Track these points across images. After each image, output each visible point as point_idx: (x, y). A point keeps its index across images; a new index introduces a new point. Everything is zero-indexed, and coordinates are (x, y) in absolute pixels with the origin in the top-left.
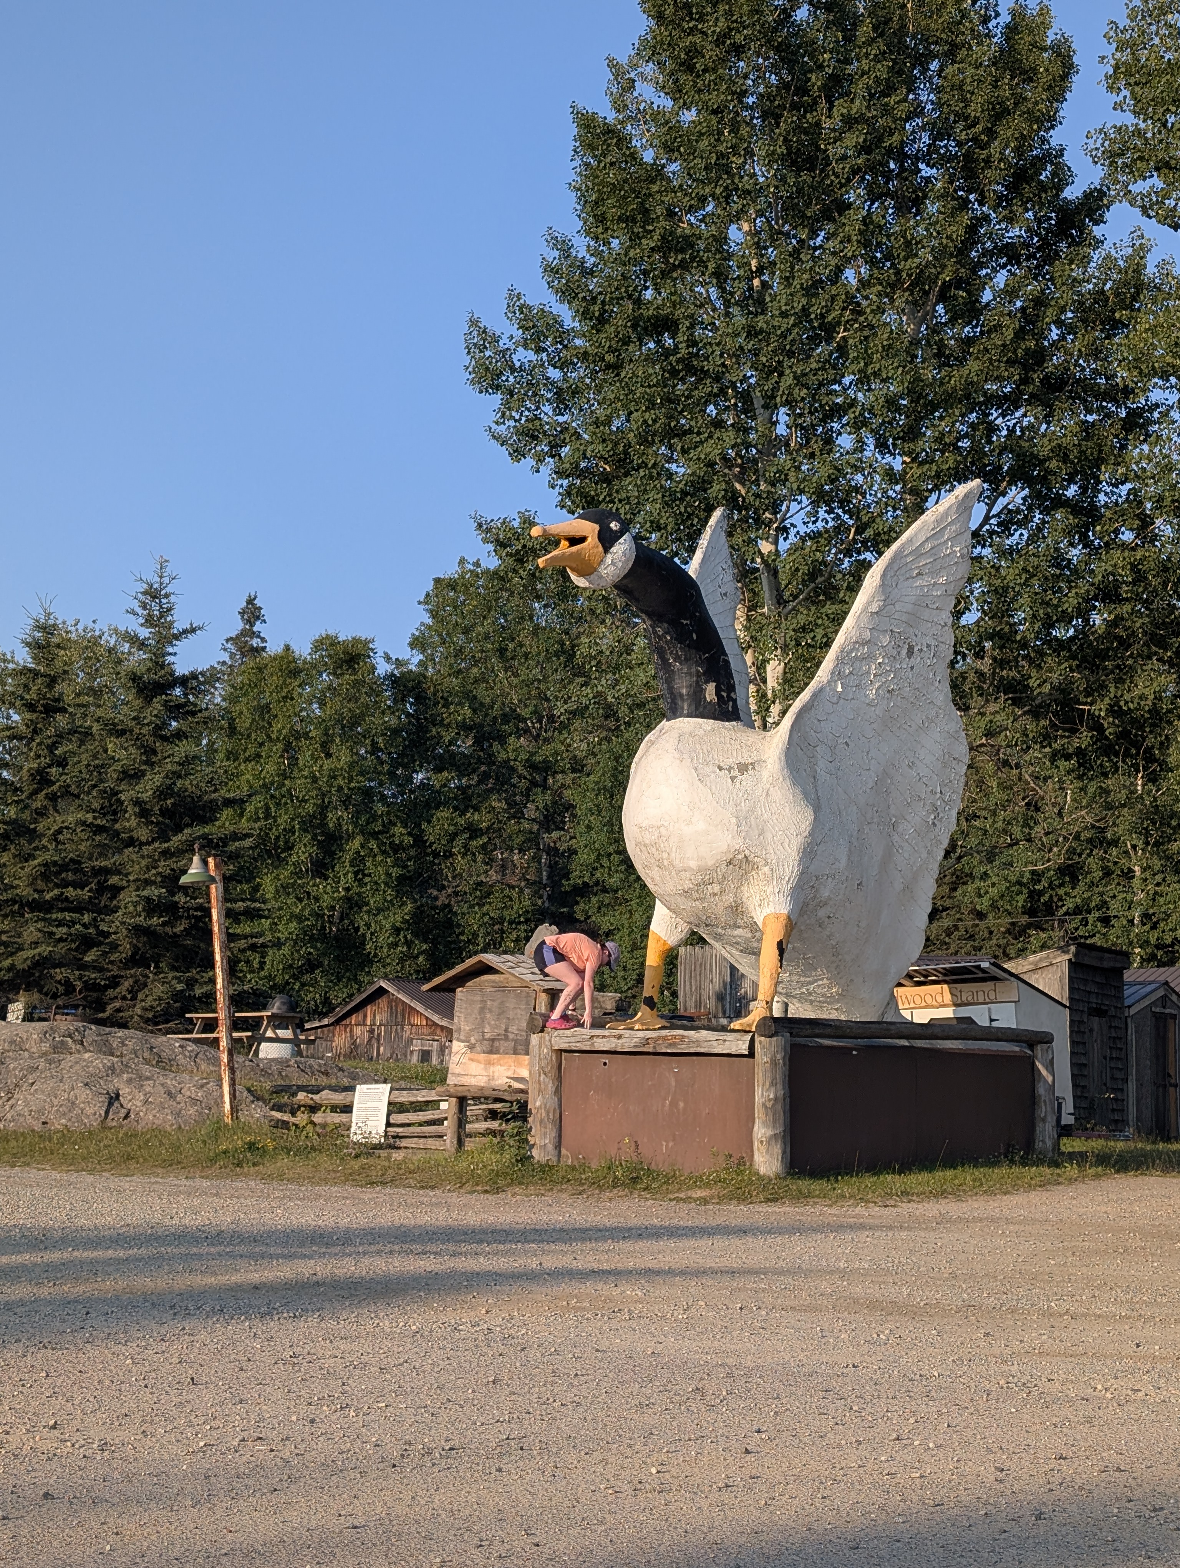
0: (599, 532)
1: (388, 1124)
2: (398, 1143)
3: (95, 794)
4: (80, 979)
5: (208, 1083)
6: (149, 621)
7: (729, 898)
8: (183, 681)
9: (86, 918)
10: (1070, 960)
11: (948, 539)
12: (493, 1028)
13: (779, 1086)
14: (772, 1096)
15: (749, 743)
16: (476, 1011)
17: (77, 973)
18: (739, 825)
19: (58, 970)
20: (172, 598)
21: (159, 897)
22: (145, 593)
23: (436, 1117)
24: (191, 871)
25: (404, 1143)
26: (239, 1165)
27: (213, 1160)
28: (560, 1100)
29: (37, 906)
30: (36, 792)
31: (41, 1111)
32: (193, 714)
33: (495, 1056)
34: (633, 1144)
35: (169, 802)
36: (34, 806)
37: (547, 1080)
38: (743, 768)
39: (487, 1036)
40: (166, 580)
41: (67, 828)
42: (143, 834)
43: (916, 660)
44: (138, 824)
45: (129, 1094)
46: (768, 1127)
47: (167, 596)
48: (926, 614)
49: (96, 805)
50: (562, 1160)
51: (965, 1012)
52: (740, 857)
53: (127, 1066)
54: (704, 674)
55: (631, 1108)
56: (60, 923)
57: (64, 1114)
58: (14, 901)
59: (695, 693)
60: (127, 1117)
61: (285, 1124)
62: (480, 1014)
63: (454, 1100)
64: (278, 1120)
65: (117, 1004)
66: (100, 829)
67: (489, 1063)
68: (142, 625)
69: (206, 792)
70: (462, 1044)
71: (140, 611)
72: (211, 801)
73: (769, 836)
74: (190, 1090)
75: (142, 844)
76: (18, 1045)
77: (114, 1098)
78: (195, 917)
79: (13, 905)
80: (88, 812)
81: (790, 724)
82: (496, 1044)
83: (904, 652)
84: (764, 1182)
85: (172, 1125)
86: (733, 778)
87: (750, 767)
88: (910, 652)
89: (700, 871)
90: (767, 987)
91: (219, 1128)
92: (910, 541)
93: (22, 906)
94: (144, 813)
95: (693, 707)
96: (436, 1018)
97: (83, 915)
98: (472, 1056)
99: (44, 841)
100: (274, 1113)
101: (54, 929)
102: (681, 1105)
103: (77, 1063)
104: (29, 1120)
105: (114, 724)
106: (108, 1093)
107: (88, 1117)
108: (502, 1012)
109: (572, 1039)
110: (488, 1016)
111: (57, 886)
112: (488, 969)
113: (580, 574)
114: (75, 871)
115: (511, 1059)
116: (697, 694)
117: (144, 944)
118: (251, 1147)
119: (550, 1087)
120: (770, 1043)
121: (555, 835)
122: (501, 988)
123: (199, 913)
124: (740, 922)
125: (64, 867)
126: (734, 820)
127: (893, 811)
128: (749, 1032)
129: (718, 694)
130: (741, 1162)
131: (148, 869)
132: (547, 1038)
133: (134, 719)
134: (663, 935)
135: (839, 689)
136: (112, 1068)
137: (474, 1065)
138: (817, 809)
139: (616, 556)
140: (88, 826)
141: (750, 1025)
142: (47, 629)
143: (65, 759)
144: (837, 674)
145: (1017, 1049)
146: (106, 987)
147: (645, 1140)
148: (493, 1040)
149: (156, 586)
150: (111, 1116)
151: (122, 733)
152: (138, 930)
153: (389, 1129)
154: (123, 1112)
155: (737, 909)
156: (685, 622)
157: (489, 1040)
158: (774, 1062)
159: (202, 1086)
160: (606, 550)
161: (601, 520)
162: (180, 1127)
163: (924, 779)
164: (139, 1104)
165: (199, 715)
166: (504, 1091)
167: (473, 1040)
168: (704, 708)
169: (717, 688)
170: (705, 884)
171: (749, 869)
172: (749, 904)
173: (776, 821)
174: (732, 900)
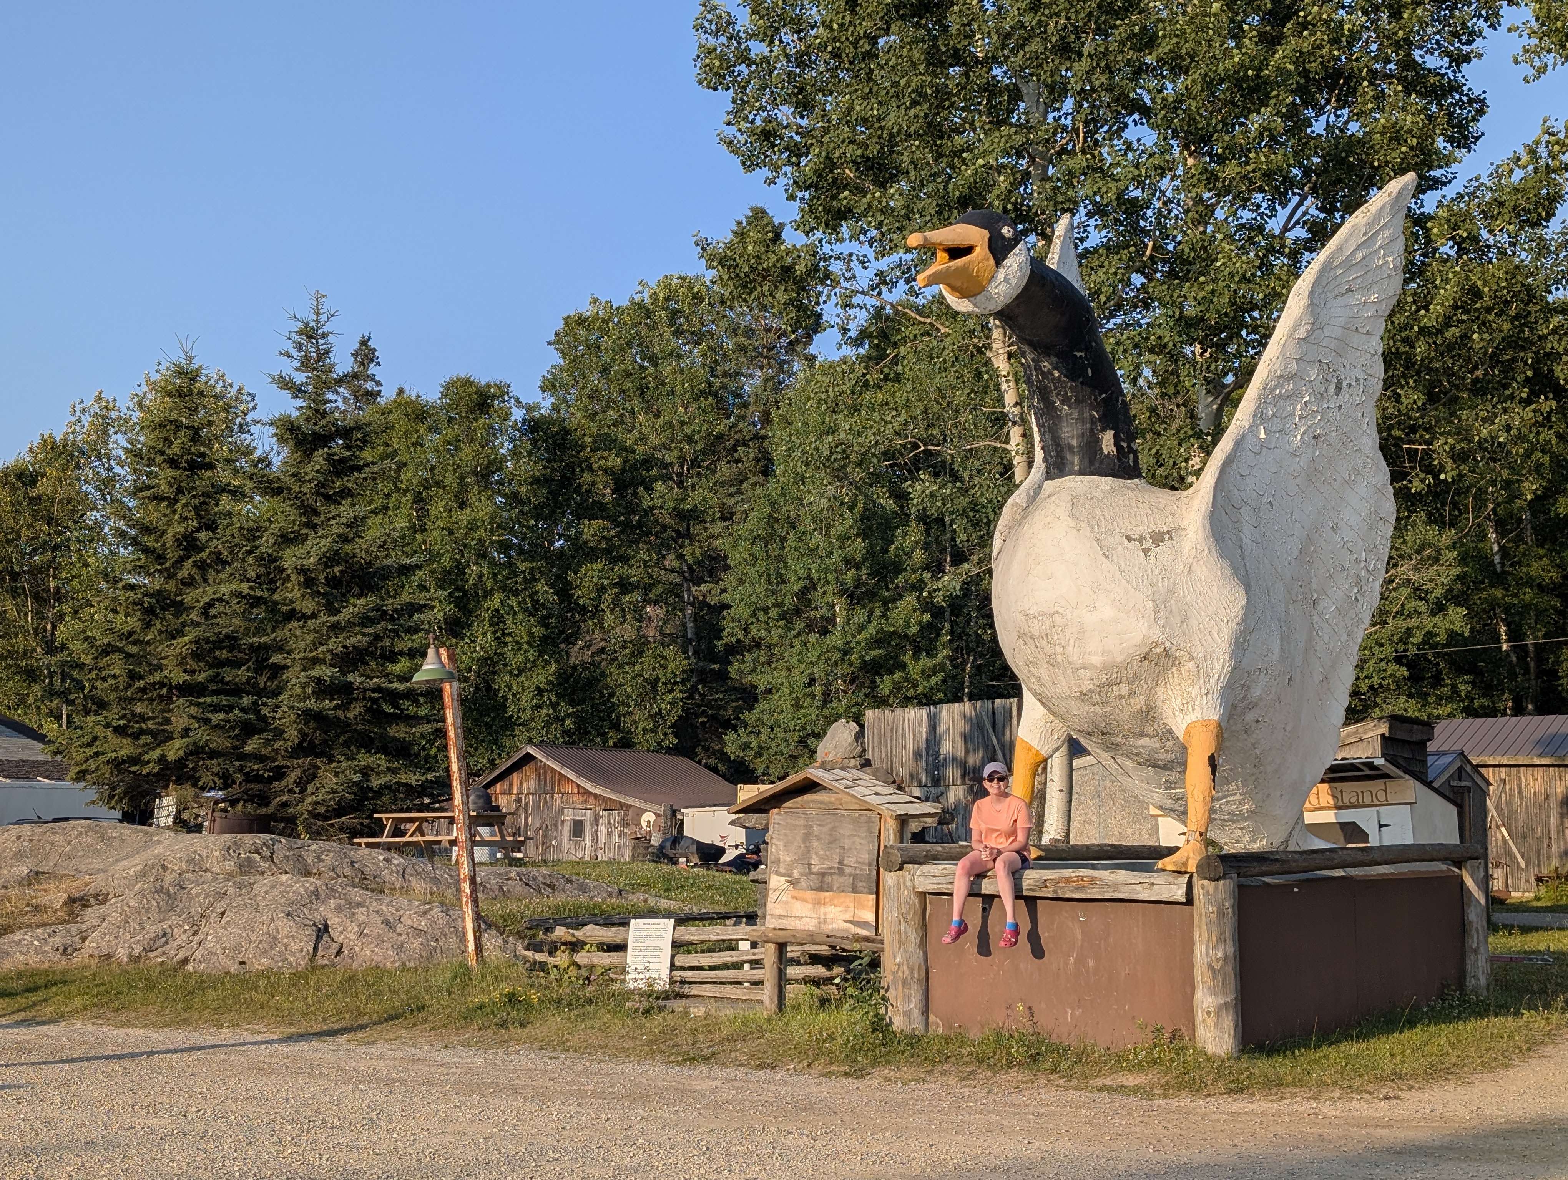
0: (990, 240)
1: (673, 967)
2: (686, 990)
3: (250, 560)
4: (240, 769)
5: (431, 909)
6: (305, 364)
7: (1139, 702)
8: (346, 433)
9: (246, 701)
10: (1383, 735)
11: (1381, 247)
12: (822, 859)
13: (1229, 943)
14: (1220, 955)
15: (1161, 506)
16: (799, 838)
17: (237, 764)
18: (1156, 609)
19: (214, 761)
20: (330, 339)
21: (331, 677)
22: (300, 333)
23: (735, 959)
24: (426, 667)
25: (695, 990)
26: (503, 1025)
27: (467, 1018)
28: (925, 954)
29: (188, 690)
30: (182, 559)
31: (236, 949)
32: (359, 469)
33: (827, 894)
34: (1027, 1012)
35: (337, 569)
36: (180, 576)
37: (909, 930)
38: (1158, 538)
39: (815, 869)
40: (323, 318)
41: (220, 600)
42: (308, 606)
43: (1344, 398)
44: (303, 596)
45: (340, 924)
46: (1216, 995)
47: (324, 336)
48: (1355, 340)
49: (252, 574)
50: (932, 1028)
51: (1348, 816)
52: (1158, 650)
53: (332, 890)
54: (1100, 420)
55: (1022, 966)
56: (216, 709)
57: (265, 952)
58: (162, 685)
59: (1088, 443)
60: (339, 952)
61: (542, 966)
62: (804, 842)
63: (773, 946)
64: (535, 962)
65: (284, 799)
66: (258, 601)
67: (819, 903)
68: (297, 369)
69: (377, 557)
70: (783, 879)
71: (294, 352)
72: (383, 568)
73: (1193, 623)
74: (411, 918)
75: (304, 617)
76: (197, 865)
77: (323, 930)
78: (375, 701)
79: (161, 688)
80: (242, 581)
81: (1212, 481)
82: (828, 879)
83: (1332, 388)
84: (1217, 1065)
85: (394, 962)
86: (1146, 551)
87: (1167, 537)
88: (1339, 389)
89: (1105, 668)
90: (1199, 815)
91: (463, 975)
92: (1340, 249)
93: (171, 688)
94: (309, 582)
95: (1086, 461)
96: (588, 786)
97: (241, 698)
98: (796, 893)
99: (194, 616)
100: (528, 953)
101: (210, 715)
102: (1091, 963)
103: (273, 887)
104: (224, 960)
105: (270, 482)
106: (314, 925)
107: (293, 954)
108: (833, 841)
109: (942, 880)
110: (815, 844)
111: (211, 666)
112: (810, 786)
113: (964, 294)
114: (231, 649)
115: (849, 899)
116: (1091, 446)
117: (315, 729)
118: (512, 998)
119: (913, 938)
120: (1216, 888)
121: (704, 588)
122: (832, 810)
123: (377, 695)
124: (1149, 729)
125: (218, 644)
126: (1150, 604)
127: (1314, 586)
129: (1116, 444)
131: (315, 645)
132: (908, 877)
133: (294, 475)
134: (1035, 744)
135: (1262, 435)
136: (316, 893)
137: (798, 905)
138: (1248, 588)
139: (1009, 271)
140: (244, 597)
141: (1185, 864)
142: (192, 376)
143: (214, 522)
144: (1259, 417)
145: (1444, 867)
146: (270, 780)
147: (1043, 1006)
148: (823, 874)
149: (312, 324)
150: (320, 952)
151: (279, 491)
152: (308, 715)
153: (675, 973)
154: (334, 947)
155: (1148, 714)
156: (1079, 354)
157: (818, 874)
158: (1221, 912)
159: (425, 913)
160: (998, 263)
161: (990, 223)
162: (404, 964)
163: (1349, 545)
164: (353, 937)
165: (367, 470)
166: (843, 938)
167: (796, 874)
168: (1101, 462)
169: (1116, 436)
170: (1110, 685)
171: (1170, 665)
172: (1164, 708)
173: (1201, 604)
174: (1143, 703)
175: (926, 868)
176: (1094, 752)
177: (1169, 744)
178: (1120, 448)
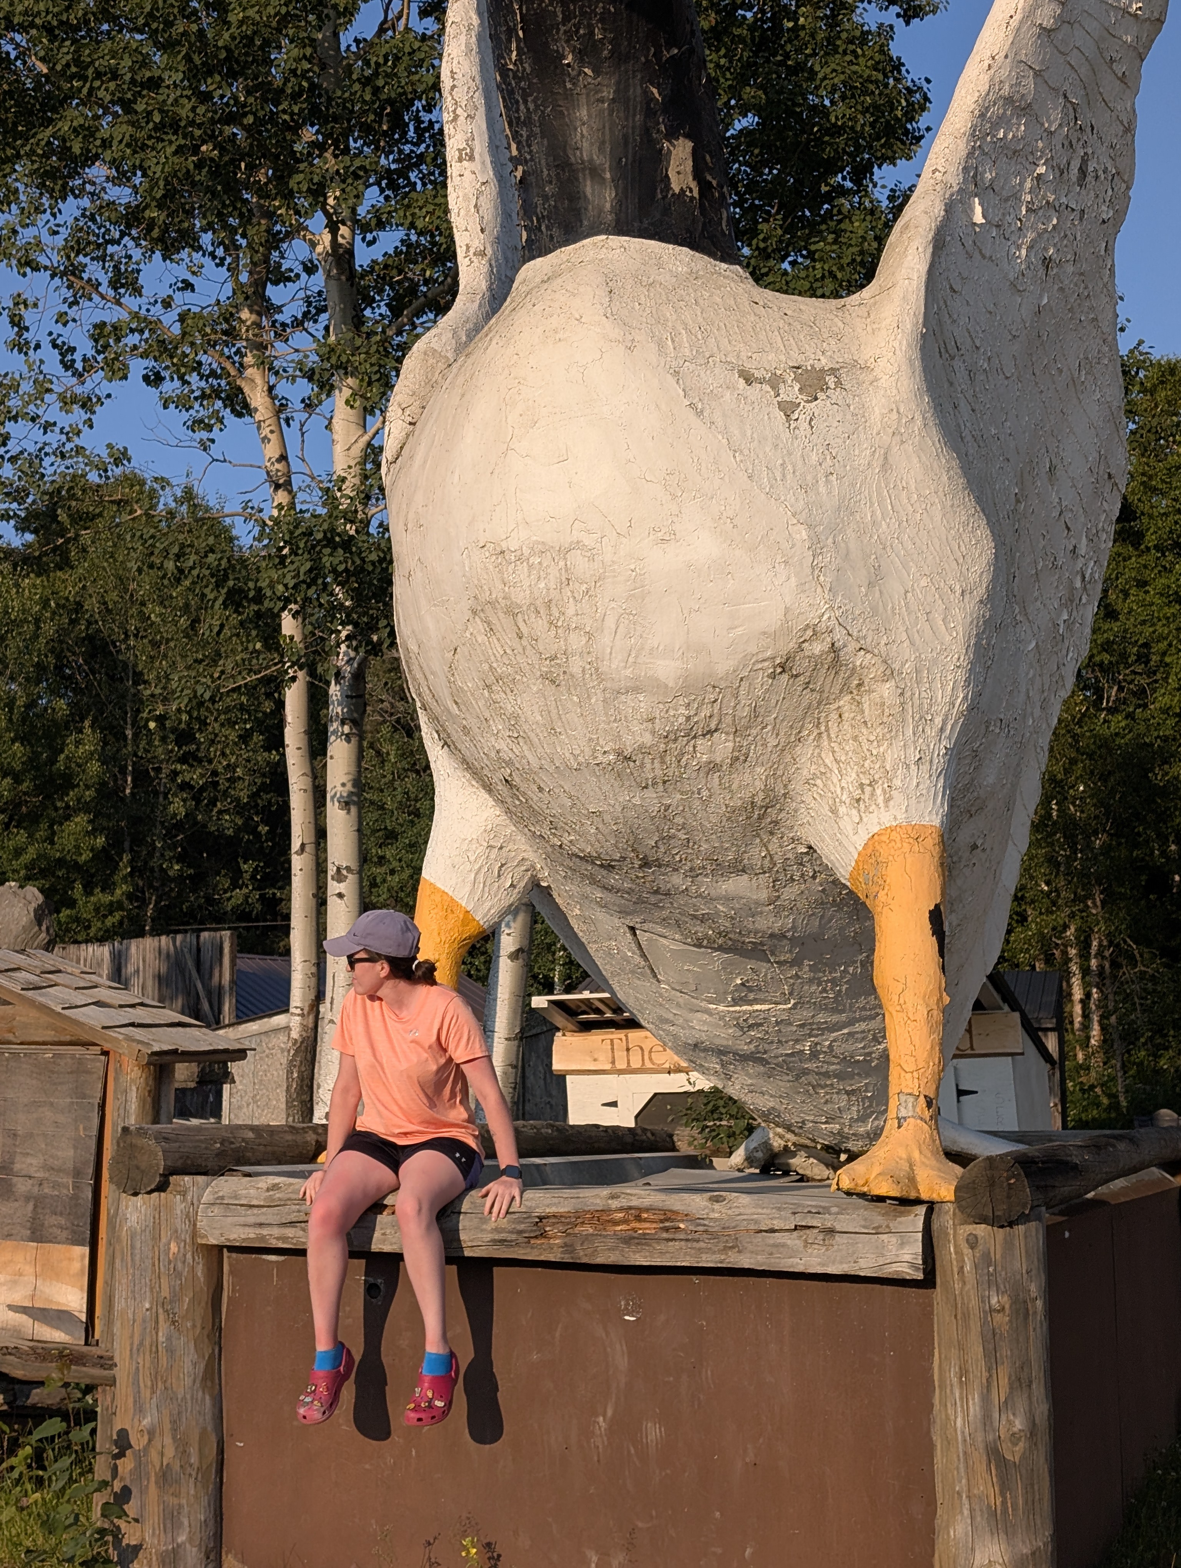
7: (752, 781)
13: (1038, 1390)
14: (1019, 1424)
28: (218, 1404)
37: (179, 1342)
38: (814, 382)
52: (817, 648)
54: (666, 110)
59: (637, 163)
73: (894, 588)
83: (1076, 165)
86: (788, 408)
87: (831, 381)
88: (1082, 171)
89: (685, 691)
90: (922, 1055)
95: (632, 207)
109: (268, 1215)
115: (24, 1255)
116: (644, 170)
120: (1007, 1240)
126: (801, 534)
129: (698, 175)
132: (180, 1206)
135: (980, 218)
158: (1020, 1309)
168: (666, 211)
169: (696, 155)
170: (691, 735)
171: (836, 689)
172: (807, 798)
173: (910, 546)
174: (759, 785)
175: (226, 1185)
176: (585, 920)
177: (789, 893)
178: (705, 187)
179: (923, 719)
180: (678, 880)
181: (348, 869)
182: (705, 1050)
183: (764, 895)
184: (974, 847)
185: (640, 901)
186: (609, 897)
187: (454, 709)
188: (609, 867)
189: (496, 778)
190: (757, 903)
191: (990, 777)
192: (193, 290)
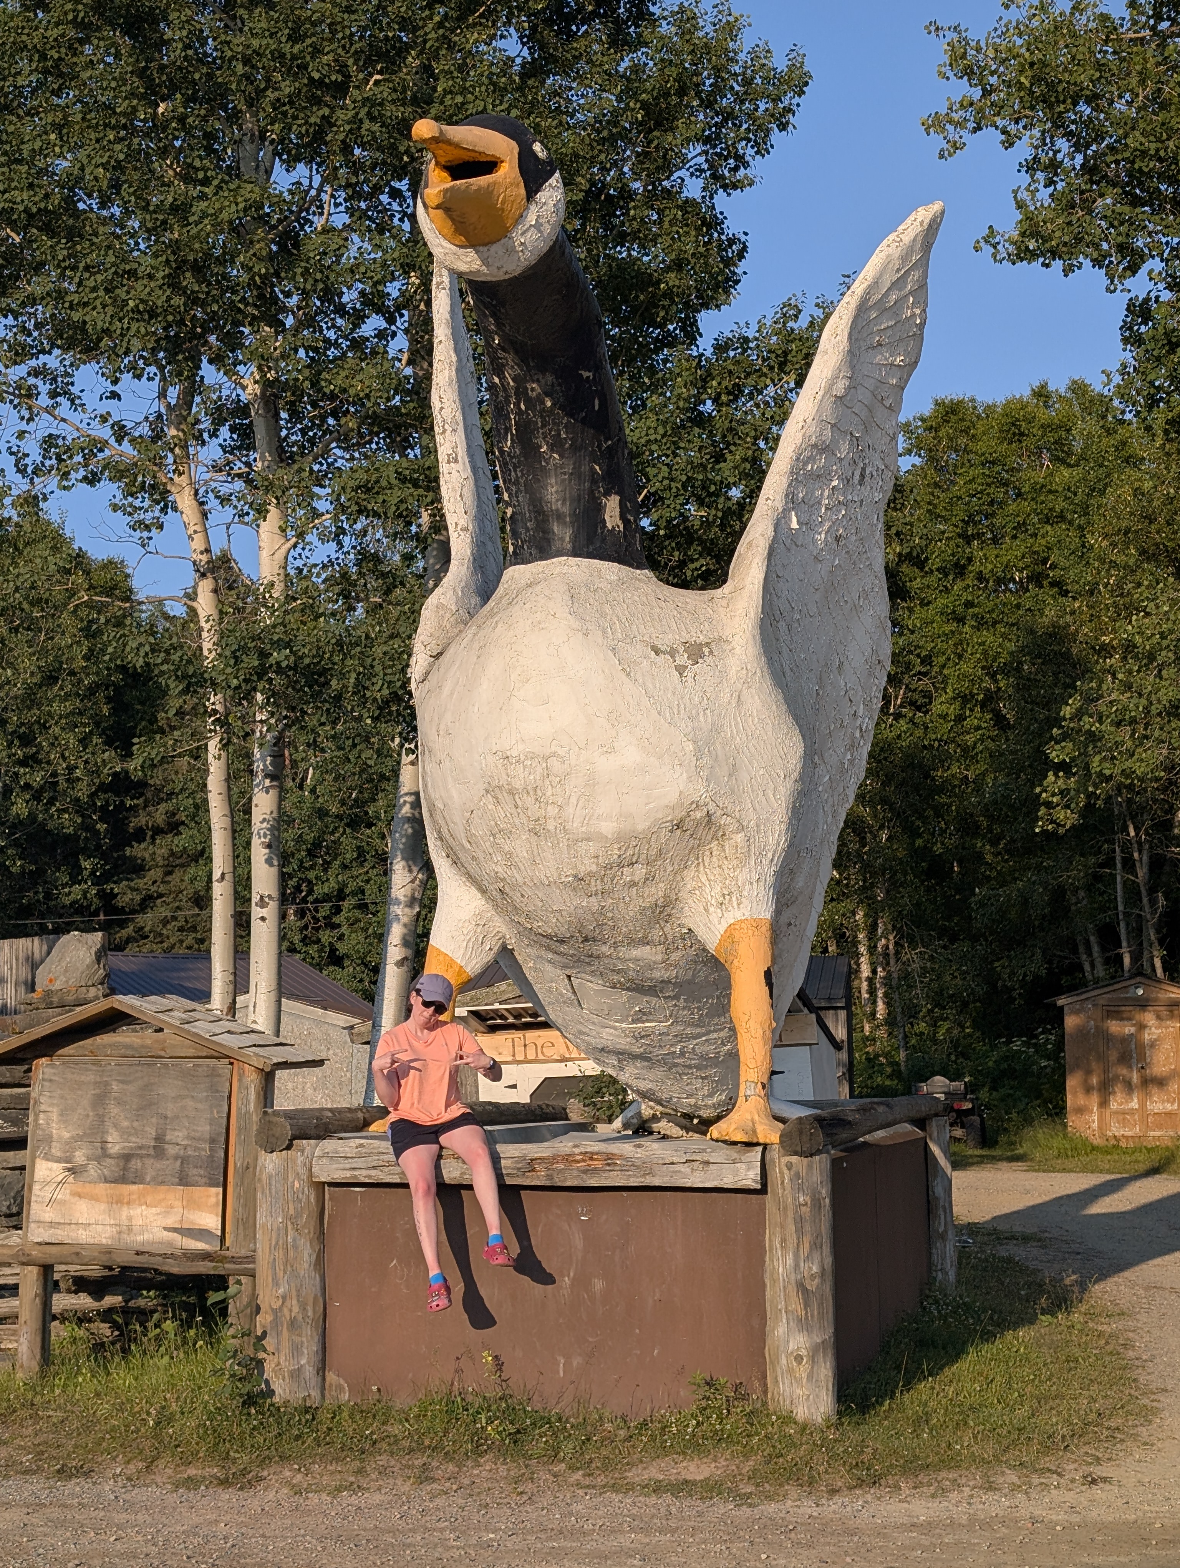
0: (519, 157)
7: (656, 892)
11: (910, 293)
12: (125, 1133)
13: (827, 1249)
14: (815, 1269)
16: (85, 1102)
18: (698, 755)
28: (322, 1277)
33: (134, 1187)
37: (299, 1241)
38: (696, 652)
39: (114, 1149)
43: (865, 491)
46: (810, 1329)
50: (333, 1395)
52: (699, 814)
54: (603, 478)
59: (586, 511)
62: (94, 1108)
63: (34, 1270)
67: (119, 1201)
70: (55, 1166)
73: (744, 777)
82: (136, 1164)
83: (858, 473)
86: (681, 669)
87: (706, 650)
88: (862, 476)
89: (618, 840)
90: (760, 1058)
92: (877, 283)
95: (581, 539)
98: (79, 1187)
108: (147, 1105)
109: (359, 1163)
110: (114, 1110)
115: (174, 1195)
116: (590, 515)
120: (810, 1167)
122: (147, 1057)
124: (656, 934)
126: (689, 747)
128: (757, 1144)
129: (622, 516)
130: (740, 1393)
132: (300, 1159)
134: (459, 958)
135: (794, 525)
137: (84, 1204)
139: (541, 210)
144: (790, 499)
147: (519, 1353)
148: (127, 1158)
155: (662, 911)
156: (586, 374)
157: (118, 1157)
158: (816, 1203)
160: (530, 195)
166: (165, 1256)
167: (80, 1157)
168: (604, 540)
169: (622, 504)
170: (621, 866)
171: (709, 838)
172: (690, 901)
173: (753, 750)
174: (661, 894)
175: (329, 1145)
176: (535, 970)
177: (675, 956)
178: (626, 522)
179: (760, 855)
180: (605, 949)
181: (270, 897)
182: (609, 1052)
183: (659, 958)
184: (790, 924)
185: (579, 960)
186: (556, 958)
187: (468, 846)
188: (562, 942)
189: (493, 888)
190: (655, 962)
191: (800, 882)
192: (120, 399)
